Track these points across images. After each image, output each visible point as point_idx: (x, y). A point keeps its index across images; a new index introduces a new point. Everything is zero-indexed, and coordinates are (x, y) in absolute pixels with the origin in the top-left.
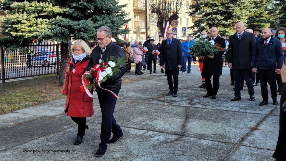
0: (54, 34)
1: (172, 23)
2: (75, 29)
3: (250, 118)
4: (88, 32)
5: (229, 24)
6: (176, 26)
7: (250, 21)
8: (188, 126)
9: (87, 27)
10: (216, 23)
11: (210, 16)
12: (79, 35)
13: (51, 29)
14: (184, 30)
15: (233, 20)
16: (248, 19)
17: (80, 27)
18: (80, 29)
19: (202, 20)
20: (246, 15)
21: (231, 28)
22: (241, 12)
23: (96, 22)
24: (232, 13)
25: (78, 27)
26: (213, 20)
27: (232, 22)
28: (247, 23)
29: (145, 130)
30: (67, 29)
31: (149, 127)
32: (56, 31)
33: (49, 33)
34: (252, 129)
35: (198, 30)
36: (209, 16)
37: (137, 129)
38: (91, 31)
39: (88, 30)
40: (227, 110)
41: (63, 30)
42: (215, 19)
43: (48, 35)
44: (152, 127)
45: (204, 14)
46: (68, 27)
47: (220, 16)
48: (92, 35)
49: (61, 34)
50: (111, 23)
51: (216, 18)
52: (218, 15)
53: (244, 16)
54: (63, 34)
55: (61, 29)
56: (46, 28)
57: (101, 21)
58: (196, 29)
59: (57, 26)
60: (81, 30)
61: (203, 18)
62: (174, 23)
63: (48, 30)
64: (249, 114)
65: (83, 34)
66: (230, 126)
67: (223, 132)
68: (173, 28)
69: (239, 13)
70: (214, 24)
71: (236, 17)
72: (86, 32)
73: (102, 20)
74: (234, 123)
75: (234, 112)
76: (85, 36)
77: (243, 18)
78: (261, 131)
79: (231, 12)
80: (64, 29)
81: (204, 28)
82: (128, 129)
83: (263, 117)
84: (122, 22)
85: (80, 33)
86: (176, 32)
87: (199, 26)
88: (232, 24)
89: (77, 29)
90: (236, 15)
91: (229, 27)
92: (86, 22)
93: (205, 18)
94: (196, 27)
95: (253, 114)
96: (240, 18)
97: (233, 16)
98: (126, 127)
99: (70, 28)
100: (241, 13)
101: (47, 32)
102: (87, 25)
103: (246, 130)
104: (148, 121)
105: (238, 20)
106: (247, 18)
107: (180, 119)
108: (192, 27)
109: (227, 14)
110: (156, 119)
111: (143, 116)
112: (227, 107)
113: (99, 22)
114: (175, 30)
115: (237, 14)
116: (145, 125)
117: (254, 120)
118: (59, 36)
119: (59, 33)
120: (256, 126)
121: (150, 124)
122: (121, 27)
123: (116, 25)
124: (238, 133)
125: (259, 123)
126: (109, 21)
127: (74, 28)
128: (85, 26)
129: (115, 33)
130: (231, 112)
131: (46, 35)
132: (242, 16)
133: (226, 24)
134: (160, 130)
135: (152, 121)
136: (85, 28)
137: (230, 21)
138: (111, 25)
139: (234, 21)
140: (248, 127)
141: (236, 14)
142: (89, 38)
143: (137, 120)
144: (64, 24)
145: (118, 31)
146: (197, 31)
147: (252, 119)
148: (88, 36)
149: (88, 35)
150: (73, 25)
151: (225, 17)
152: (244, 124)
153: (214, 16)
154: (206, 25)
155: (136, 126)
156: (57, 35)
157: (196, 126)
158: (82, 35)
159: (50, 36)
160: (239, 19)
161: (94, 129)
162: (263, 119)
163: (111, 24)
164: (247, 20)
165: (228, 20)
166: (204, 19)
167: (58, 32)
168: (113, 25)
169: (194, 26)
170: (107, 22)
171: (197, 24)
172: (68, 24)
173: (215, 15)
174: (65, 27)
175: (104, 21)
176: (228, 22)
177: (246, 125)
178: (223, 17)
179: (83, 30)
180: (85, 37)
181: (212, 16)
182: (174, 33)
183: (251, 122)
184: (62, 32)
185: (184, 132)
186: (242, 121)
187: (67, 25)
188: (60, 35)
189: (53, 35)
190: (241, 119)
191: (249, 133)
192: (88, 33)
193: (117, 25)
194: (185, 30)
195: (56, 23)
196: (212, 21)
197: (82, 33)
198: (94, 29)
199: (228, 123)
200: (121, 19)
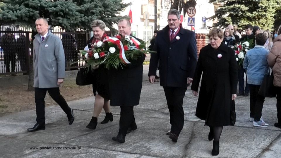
0: (17, 16)
1: (189, 11)
2: (50, 11)
3: (264, 136)
4: (69, 17)
5: (254, 17)
6: (193, 15)
7: (278, 14)
8: (192, 147)
9: (67, 10)
10: (239, 15)
11: (234, 5)
12: (56, 21)
13: (13, 10)
14: (203, 20)
15: (259, 12)
16: (276, 12)
17: (57, 9)
18: (56, 12)
19: (224, 9)
20: (273, 8)
21: (256, 22)
22: (268, 3)
23: (82, 4)
24: (259, 4)
25: (54, 9)
26: (237, 11)
27: (258, 15)
28: (275, 17)
29: (138, 154)
30: (38, 12)
31: (143, 150)
32: (21, 14)
33: (10, 16)
34: (264, 150)
35: (218, 21)
36: (232, 5)
37: (128, 153)
38: (73, 16)
39: (69, 15)
40: (240, 125)
41: (32, 12)
42: (239, 10)
43: (8, 18)
44: (148, 149)
45: (226, 3)
46: (39, 8)
47: (244, 7)
48: (75, 22)
49: (28, 17)
50: (104, 7)
51: (239, 8)
52: (242, 5)
53: (271, 8)
54: (33, 17)
55: (29, 11)
56: (5, 8)
57: (89, 3)
58: (216, 20)
59: (22, 6)
60: (58, 14)
61: (225, 7)
62: (191, 11)
63: (8, 10)
64: (264, 130)
65: (62, 20)
66: (240, 147)
67: (231, 155)
68: (189, 17)
69: (266, 5)
70: (237, 15)
71: (262, 9)
72: (67, 18)
73: (91, 3)
74: (245, 143)
75: (247, 129)
76: (64, 23)
77: (270, 10)
78: (273, 152)
79: (257, 3)
80: (34, 11)
81: (225, 19)
82: (115, 153)
83: (278, 134)
84: (119, 7)
85: (58, 18)
86: (193, 22)
87: (220, 17)
88: (258, 17)
89: (53, 12)
90: (262, 7)
91: (254, 21)
92: (66, 4)
93: (227, 8)
94: (216, 19)
95: (268, 131)
96: (267, 11)
97: (259, 7)
98: (113, 151)
99: (42, 10)
100: (268, 5)
101: (7, 14)
102: (68, 8)
103: (257, 152)
104: (143, 141)
105: (264, 13)
106: (274, 11)
107: (184, 139)
108: (213, 18)
109: (252, 5)
110: (155, 138)
111: (138, 135)
112: (241, 122)
113: (85, 5)
114: (191, 20)
115: (264, 5)
116: (138, 147)
117: (267, 138)
118: (25, 21)
119: (26, 17)
120: (269, 146)
121: (146, 145)
122: (118, 13)
123: (109, 10)
124: (248, 155)
125: (273, 141)
126: (100, 4)
127: (48, 11)
128: (64, 8)
129: (108, 21)
130: (245, 128)
131: (5, 18)
132: (269, 8)
133: (251, 16)
134: (156, 153)
135: (149, 141)
136: (65, 12)
137: (255, 14)
138: (103, 10)
139: (260, 14)
140: (260, 147)
141: (262, 5)
142: (70, 26)
143: (129, 141)
144: (33, 4)
145: (114, 18)
146: (218, 23)
147: (266, 137)
148: (68, 23)
149: (70, 22)
150: (46, 6)
151: (250, 8)
152: (256, 143)
153: (237, 6)
154: (228, 16)
155: (127, 149)
156: (23, 19)
157: (201, 147)
158: (60, 21)
159: (12, 20)
160: (265, 11)
161: (68, 154)
162: (278, 136)
163: (102, 8)
164: (274, 13)
165: (254, 12)
166: (225, 9)
167: (24, 15)
168: (105, 10)
169: (214, 16)
170: (98, 5)
171: (218, 14)
172: (39, 5)
173: (238, 4)
174: (34, 8)
175: (92, 3)
176: (254, 15)
177: (259, 145)
178: (247, 8)
179: (62, 14)
180: (65, 25)
181: (235, 6)
182: (191, 24)
183: (264, 141)
184: (30, 15)
185: (185, 156)
186: (255, 140)
187: (37, 6)
188: (27, 19)
189: (16, 18)
190: (254, 138)
191: (259, 154)
192: (69, 19)
193: (112, 9)
194: (205, 21)
195: (22, 2)
196: (235, 12)
197: (60, 18)
198: (77, 13)
199: (239, 142)
200: (118, 2)
